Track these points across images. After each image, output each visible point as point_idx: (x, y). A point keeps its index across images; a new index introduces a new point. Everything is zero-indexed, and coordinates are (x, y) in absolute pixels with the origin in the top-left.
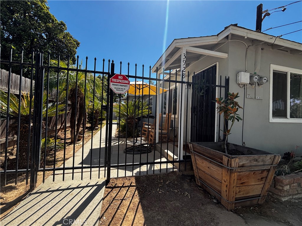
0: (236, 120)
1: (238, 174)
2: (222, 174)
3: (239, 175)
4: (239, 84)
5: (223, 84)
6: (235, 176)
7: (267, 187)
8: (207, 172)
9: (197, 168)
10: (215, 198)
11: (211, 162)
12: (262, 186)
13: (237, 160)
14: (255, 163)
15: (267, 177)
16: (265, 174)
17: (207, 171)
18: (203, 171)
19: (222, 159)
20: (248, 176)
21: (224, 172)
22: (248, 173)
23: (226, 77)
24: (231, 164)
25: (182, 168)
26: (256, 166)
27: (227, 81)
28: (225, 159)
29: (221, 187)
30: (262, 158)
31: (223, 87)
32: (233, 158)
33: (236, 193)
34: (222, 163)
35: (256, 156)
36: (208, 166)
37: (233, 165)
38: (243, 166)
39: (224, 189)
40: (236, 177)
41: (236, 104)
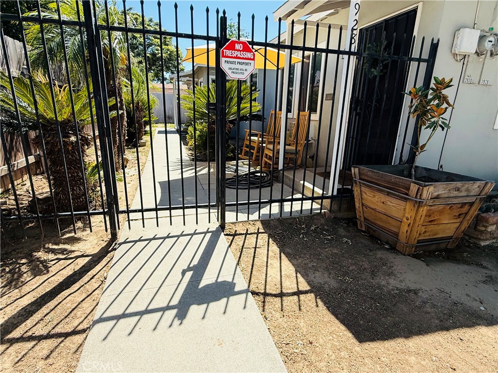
0: (439, 128)
1: (429, 208)
2: (405, 210)
3: (430, 210)
4: (455, 55)
5: (425, 56)
6: (424, 210)
7: (465, 225)
8: (379, 209)
9: (363, 205)
10: (387, 243)
11: (388, 194)
12: (457, 225)
13: (431, 189)
14: (456, 193)
15: (466, 214)
16: (466, 208)
17: (380, 207)
18: (373, 209)
19: (408, 189)
20: (441, 212)
21: (409, 206)
22: (441, 207)
23: (433, 40)
24: (421, 195)
25: (335, 207)
26: (456, 197)
27: (434, 47)
28: (414, 188)
29: (399, 228)
30: (467, 186)
31: (424, 61)
32: (426, 186)
33: (420, 234)
34: (407, 194)
35: (459, 184)
36: (383, 200)
37: (424, 196)
38: (437, 197)
39: (404, 228)
40: (424, 212)
41: (445, 99)
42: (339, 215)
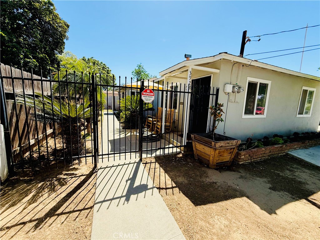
0: (220, 121)
1: (219, 150)
2: (211, 151)
3: (219, 151)
4: (225, 93)
5: (215, 93)
6: (217, 152)
7: (233, 156)
8: (202, 151)
9: (196, 149)
10: (206, 164)
11: (205, 145)
12: (230, 156)
13: (219, 144)
14: (228, 145)
15: (233, 152)
16: (232, 150)
17: (202, 150)
18: (200, 151)
19: (211, 144)
20: (224, 152)
21: (212, 150)
22: (223, 150)
23: (217, 88)
24: (216, 146)
25: (186, 150)
26: (228, 146)
27: (218, 90)
28: (213, 143)
29: (209, 158)
30: (231, 142)
31: (215, 95)
32: (217, 143)
33: (217, 160)
34: (211, 146)
35: (228, 141)
36: (203, 147)
37: (217, 146)
38: (222, 146)
39: (211, 158)
40: (218, 152)
41: (221, 110)
42: (187, 153)
